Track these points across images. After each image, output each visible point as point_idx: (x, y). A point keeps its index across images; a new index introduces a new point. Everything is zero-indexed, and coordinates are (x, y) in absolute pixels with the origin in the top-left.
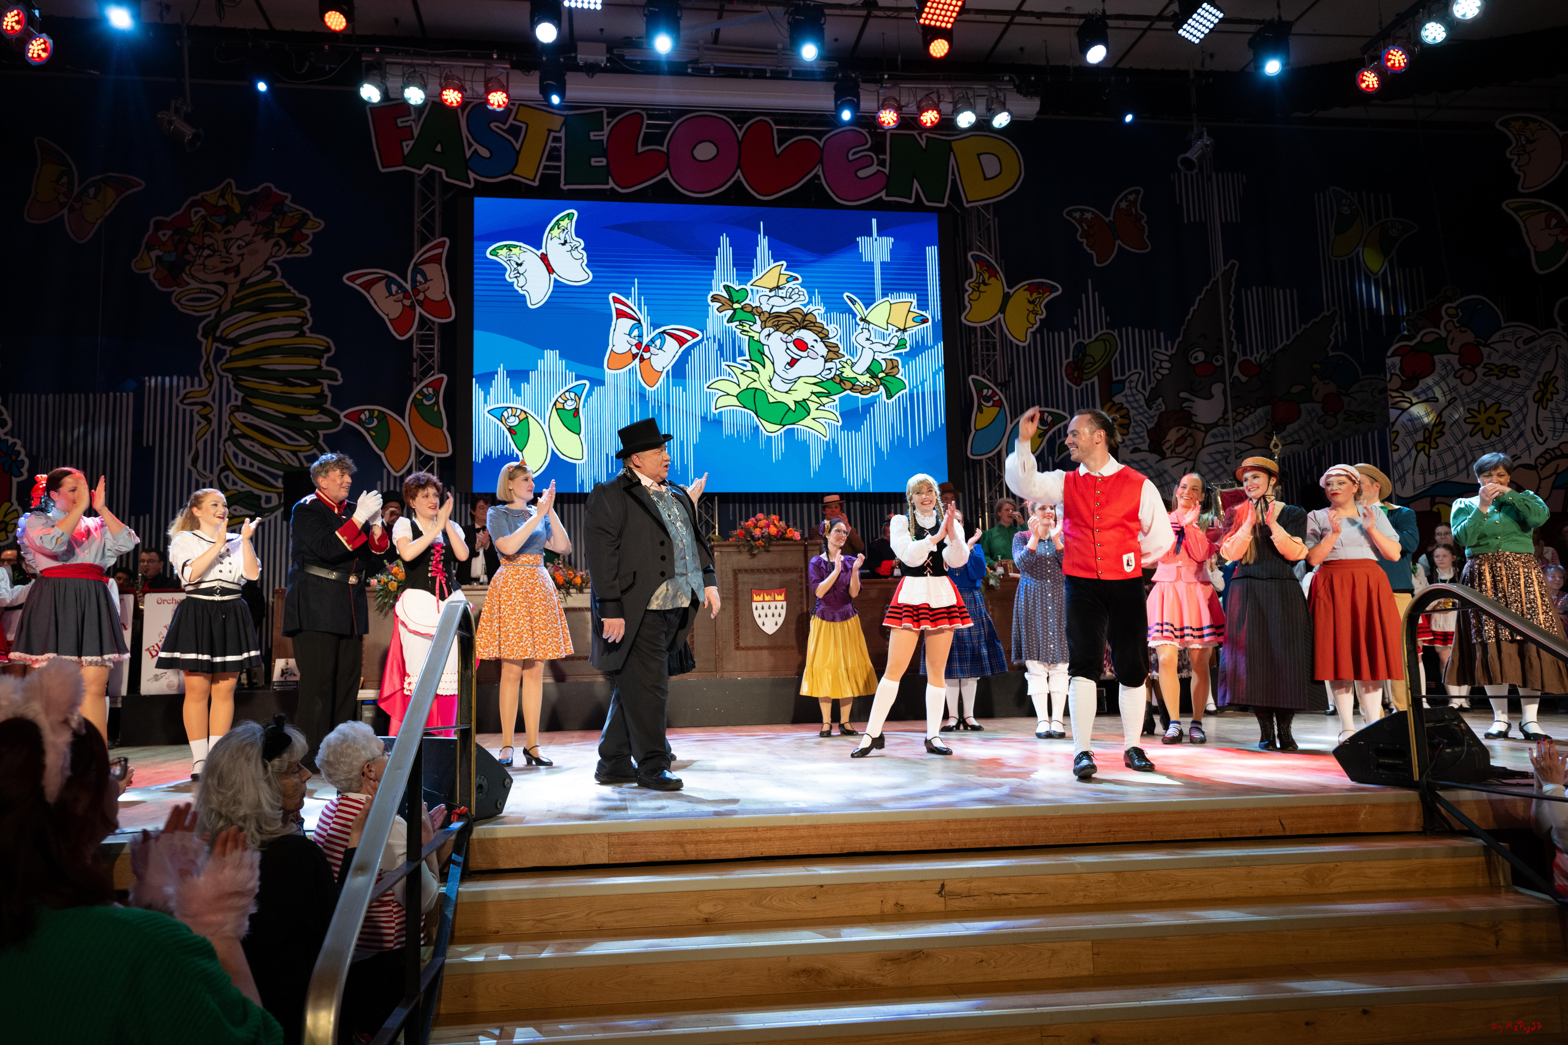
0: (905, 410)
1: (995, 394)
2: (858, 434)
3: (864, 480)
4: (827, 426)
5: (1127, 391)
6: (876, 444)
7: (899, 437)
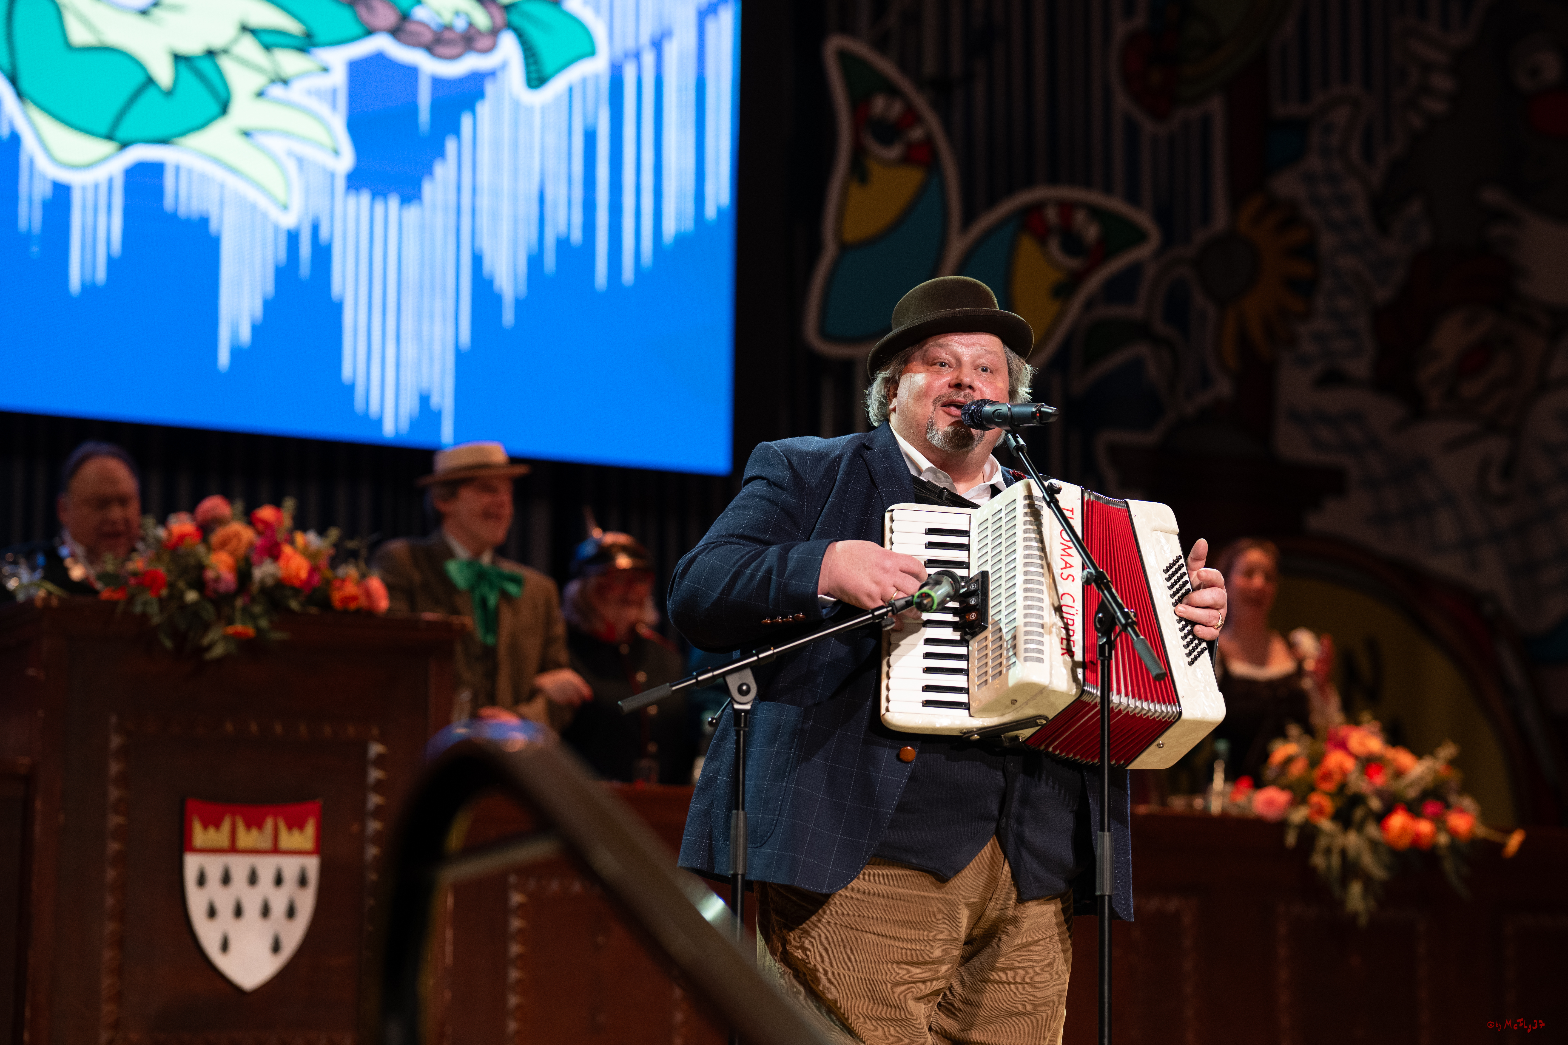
0: (590, 138)
1: (912, 117)
2: (412, 213)
3: (424, 399)
4: (292, 167)
5: (1314, 163)
6: (477, 260)
7: (563, 244)
